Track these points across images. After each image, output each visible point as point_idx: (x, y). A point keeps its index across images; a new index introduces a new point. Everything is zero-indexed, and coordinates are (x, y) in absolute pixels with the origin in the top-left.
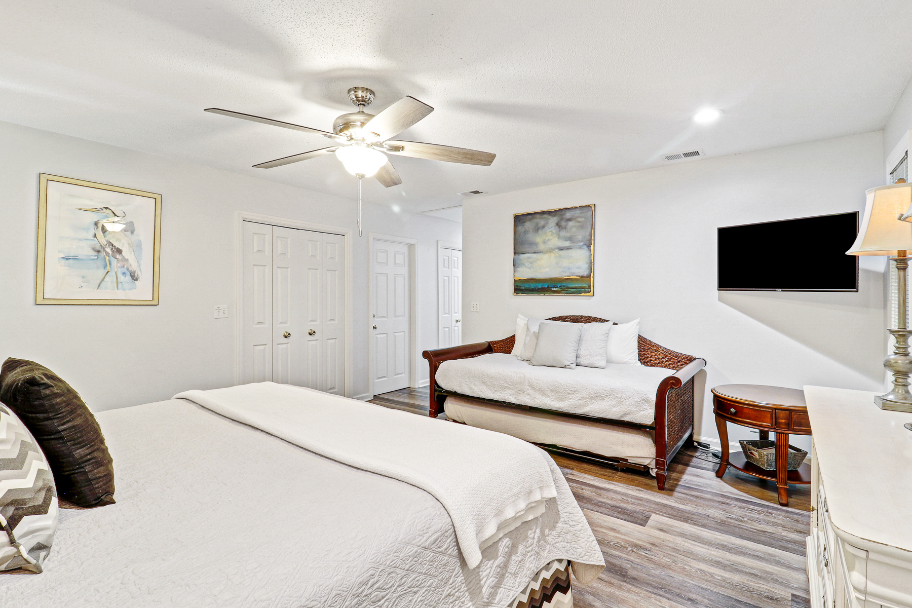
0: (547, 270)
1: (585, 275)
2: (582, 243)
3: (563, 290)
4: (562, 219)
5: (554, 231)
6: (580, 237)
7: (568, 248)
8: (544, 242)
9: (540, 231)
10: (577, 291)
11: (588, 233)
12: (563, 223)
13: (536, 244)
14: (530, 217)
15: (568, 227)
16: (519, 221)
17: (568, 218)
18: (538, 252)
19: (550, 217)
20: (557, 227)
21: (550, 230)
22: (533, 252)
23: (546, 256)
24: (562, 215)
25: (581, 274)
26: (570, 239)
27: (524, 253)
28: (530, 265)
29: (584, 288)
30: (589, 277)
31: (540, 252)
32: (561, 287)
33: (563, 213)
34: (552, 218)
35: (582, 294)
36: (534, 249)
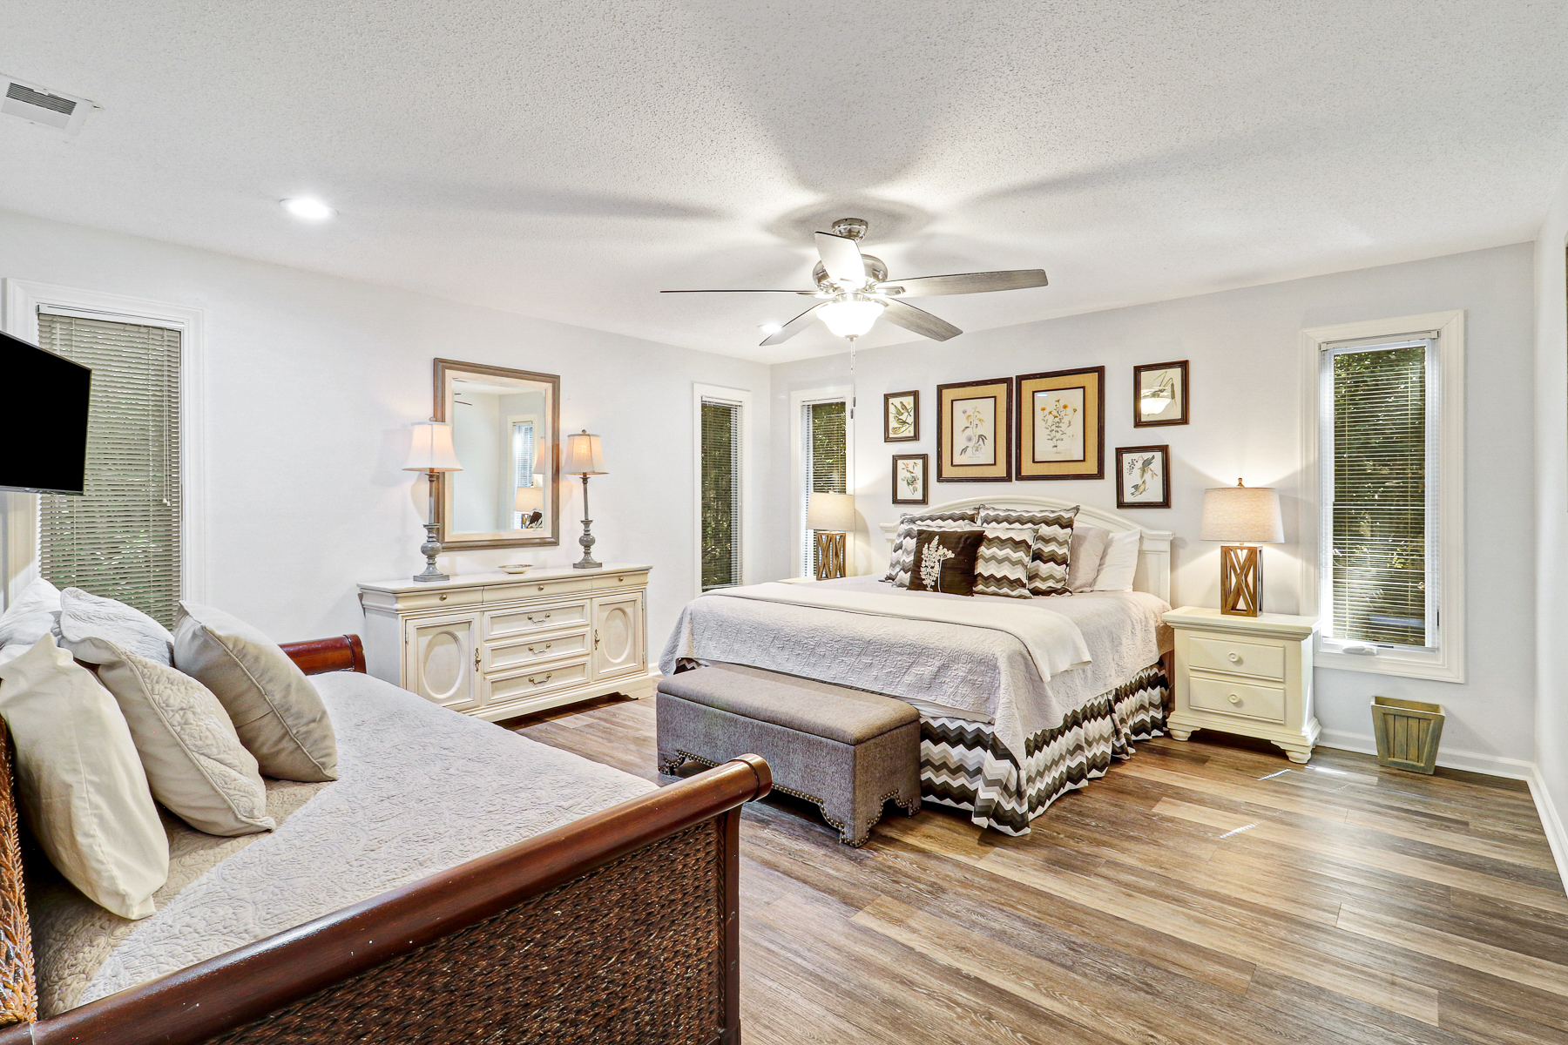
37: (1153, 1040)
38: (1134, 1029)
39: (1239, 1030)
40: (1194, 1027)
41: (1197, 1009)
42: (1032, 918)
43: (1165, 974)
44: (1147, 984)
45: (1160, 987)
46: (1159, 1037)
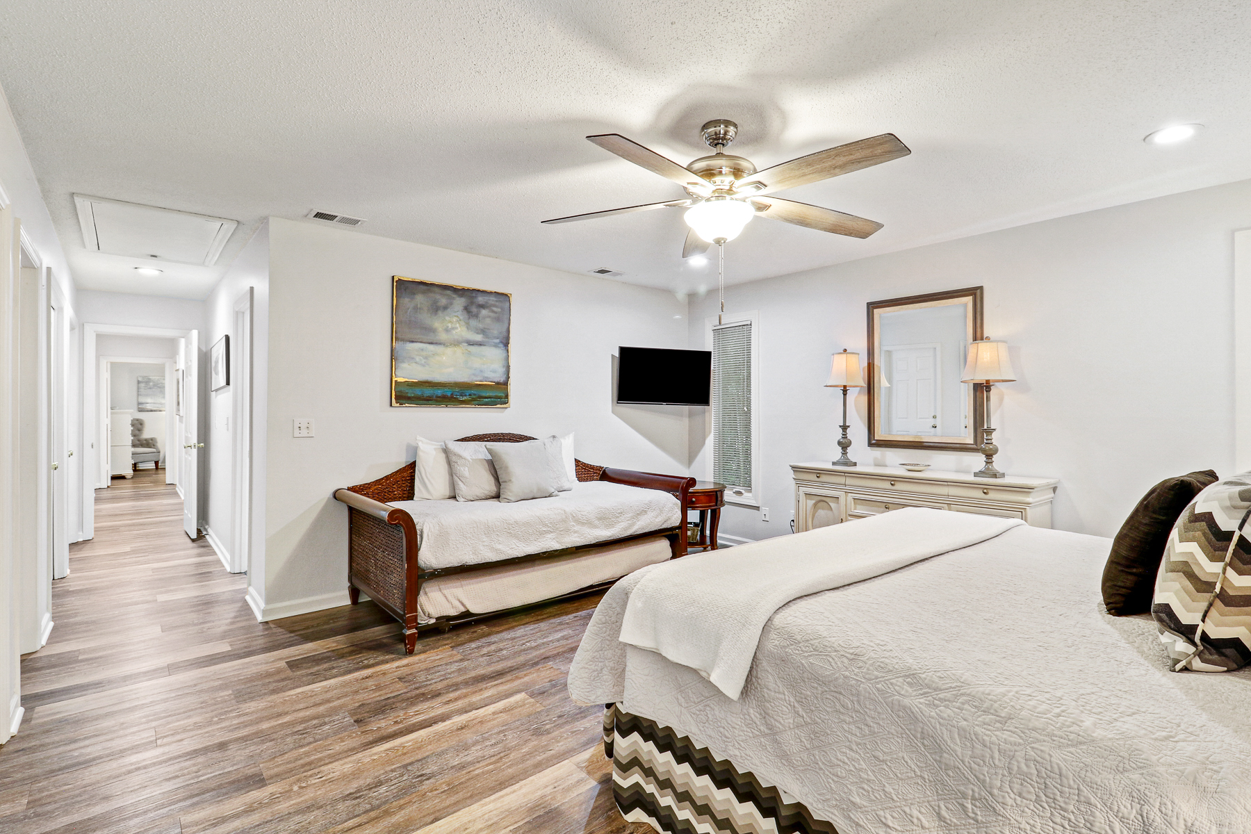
0: (451, 370)
1: (501, 381)
2: (498, 341)
3: (473, 400)
4: (472, 303)
5: (461, 318)
6: (496, 332)
7: (480, 344)
8: (447, 330)
9: (440, 312)
10: (492, 401)
11: (505, 329)
12: (474, 309)
13: (432, 330)
14: (425, 287)
15: (480, 315)
16: (405, 290)
17: (480, 303)
18: (436, 343)
19: (455, 296)
20: (465, 312)
21: (456, 314)
22: (430, 341)
23: (449, 351)
24: (473, 297)
25: (497, 380)
26: (483, 331)
27: (413, 342)
28: (423, 361)
29: (500, 398)
30: (506, 383)
31: (440, 344)
32: (470, 395)
33: (474, 295)
34: (458, 298)
35: (498, 406)
36: (431, 337)
37: (319, 776)
38: (334, 773)
39: (280, 821)
40: (305, 800)
41: (313, 811)
42: (472, 769)
43: (356, 813)
44: (357, 798)
45: (348, 803)
46: (318, 780)
